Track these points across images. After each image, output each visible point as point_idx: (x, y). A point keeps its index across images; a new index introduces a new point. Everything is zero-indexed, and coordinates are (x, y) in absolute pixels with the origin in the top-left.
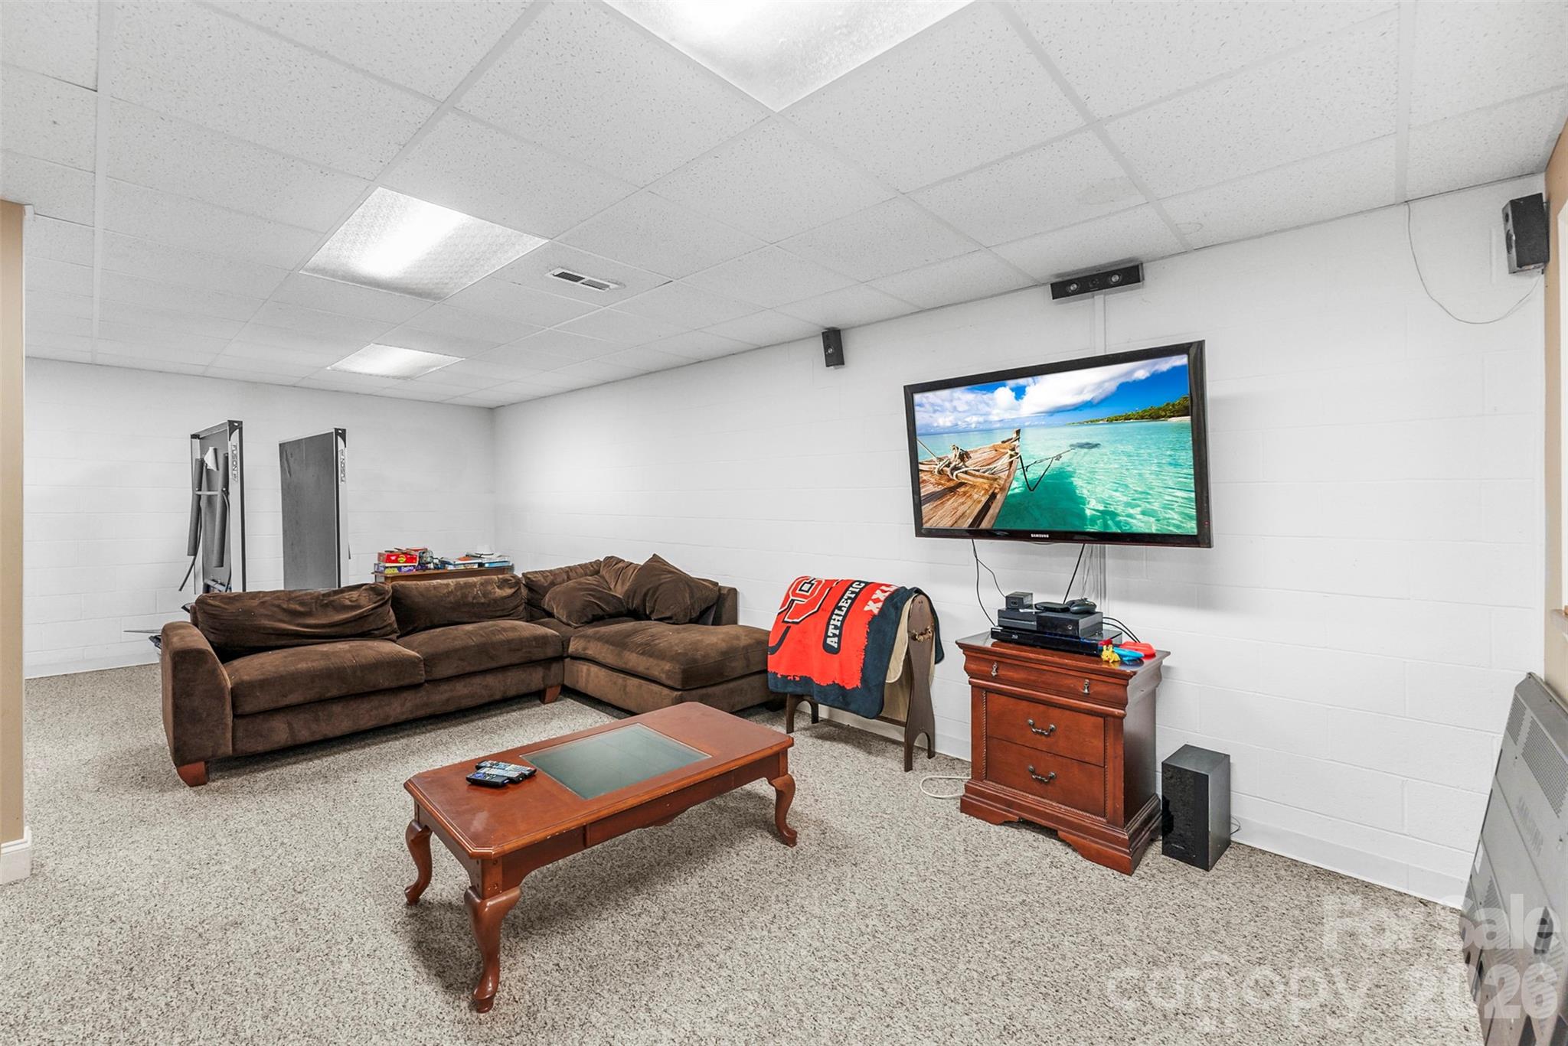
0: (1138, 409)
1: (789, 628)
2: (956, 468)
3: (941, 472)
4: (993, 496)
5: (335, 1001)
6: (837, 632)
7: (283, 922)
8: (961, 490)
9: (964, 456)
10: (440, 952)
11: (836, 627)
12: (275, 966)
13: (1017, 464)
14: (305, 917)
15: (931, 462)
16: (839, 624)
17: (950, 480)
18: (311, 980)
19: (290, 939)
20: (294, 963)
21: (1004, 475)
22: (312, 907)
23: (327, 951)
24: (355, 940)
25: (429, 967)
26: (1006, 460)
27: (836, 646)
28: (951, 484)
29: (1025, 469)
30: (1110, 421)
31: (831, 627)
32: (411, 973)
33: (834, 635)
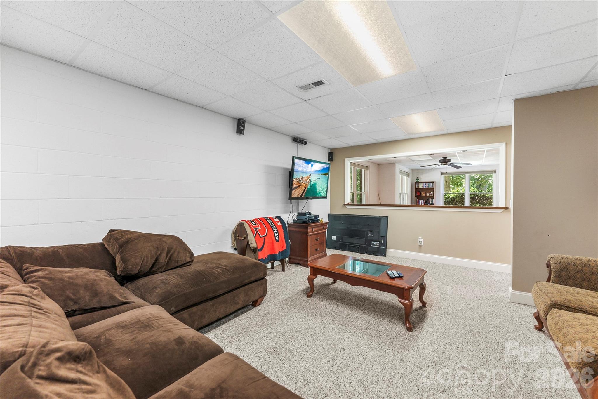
0: (324, 173)
1: (264, 238)
2: (301, 181)
3: (298, 181)
4: (305, 188)
5: (449, 326)
6: (277, 234)
7: (447, 355)
8: (301, 186)
9: (302, 178)
10: (419, 317)
11: (277, 233)
12: (457, 343)
13: (310, 181)
14: (440, 351)
15: (296, 179)
16: (277, 231)
17: (299, 184)
18: (451, 333)
19: (449, 347)
20: (452, 340)
21: (308, 183)
22: (436, 353)
23: (442, 337)
24: (433, 334)
25: (425, 317)
26: (308, 180)
27: (278, 239)
28: (299, 185)
29: (311, 182)
30: (322, 174)
31: (275, 233)
32: (429, 319)
33: (277, 236)
